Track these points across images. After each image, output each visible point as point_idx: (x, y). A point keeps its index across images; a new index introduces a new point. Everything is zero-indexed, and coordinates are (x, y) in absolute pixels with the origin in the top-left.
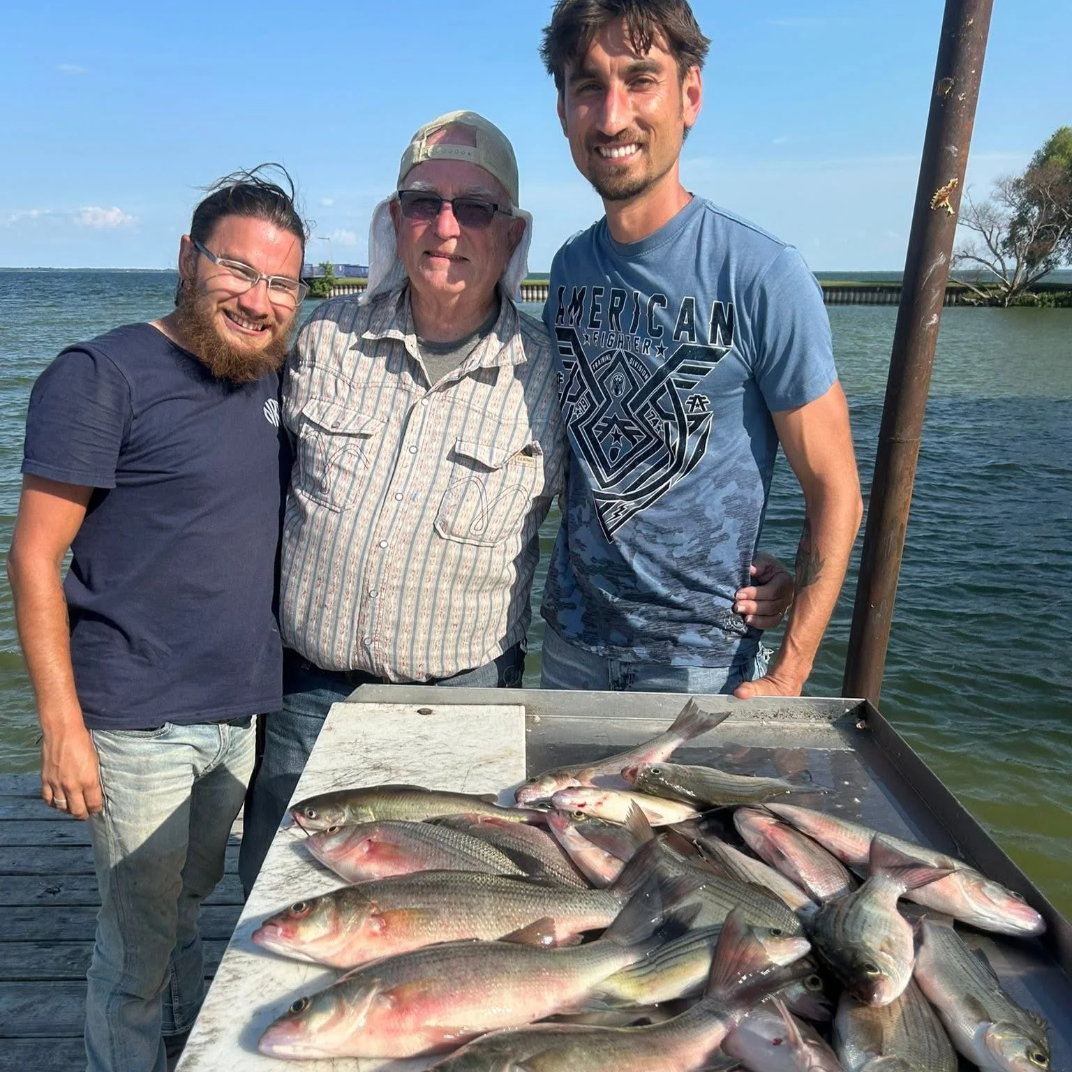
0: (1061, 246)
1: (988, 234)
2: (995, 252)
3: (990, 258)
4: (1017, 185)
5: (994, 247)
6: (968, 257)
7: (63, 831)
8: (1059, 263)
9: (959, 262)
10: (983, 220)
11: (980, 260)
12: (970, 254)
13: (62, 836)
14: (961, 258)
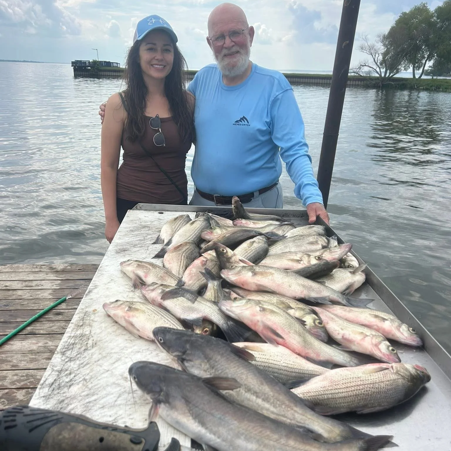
0: (402, 63)
1: (374, 56)
2: (376, 64)
4: (385, 38)
5: (376, 62)
6: (366, 66)
7: (7, 285)
8: (401, 70)
9: (362, 68)
10: (372, 51)
11: (370, 67)
12: (367, 65)
13: (7, 286)
14: (363, 66)
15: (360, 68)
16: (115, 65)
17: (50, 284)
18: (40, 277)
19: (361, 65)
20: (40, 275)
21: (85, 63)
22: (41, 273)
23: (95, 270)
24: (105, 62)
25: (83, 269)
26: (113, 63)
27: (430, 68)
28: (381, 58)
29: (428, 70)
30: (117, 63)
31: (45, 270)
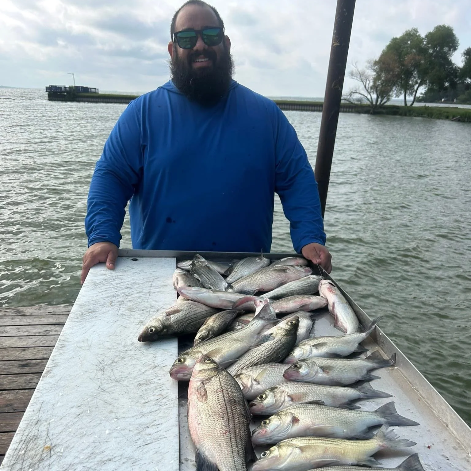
0: (393, 89)
1: (365, 83)
2: (367, 91)
3: (366, 94)
4: (376, 63)
5: (367, 89)
6: (356, 93)
8: (392, 97)
9: (353, 94)
10: (362, 77)
11: (361, 94)
12: (358, 91)
14: (354, 93)
15: (351, 95)
16: (93, 90)
17: (16, 331)
18: (5, 322)
19: (352, 92)
20: (5, 320)
21: (60, 88)
22: (6, 317)
23: (68, 313)
24: (82, 87)
25: (54, 312)
26: (91, 88)
27: (421, 96)
28: (371, 84)
29: (420, 97)
30: (95, 89)
31: (10, 314)
